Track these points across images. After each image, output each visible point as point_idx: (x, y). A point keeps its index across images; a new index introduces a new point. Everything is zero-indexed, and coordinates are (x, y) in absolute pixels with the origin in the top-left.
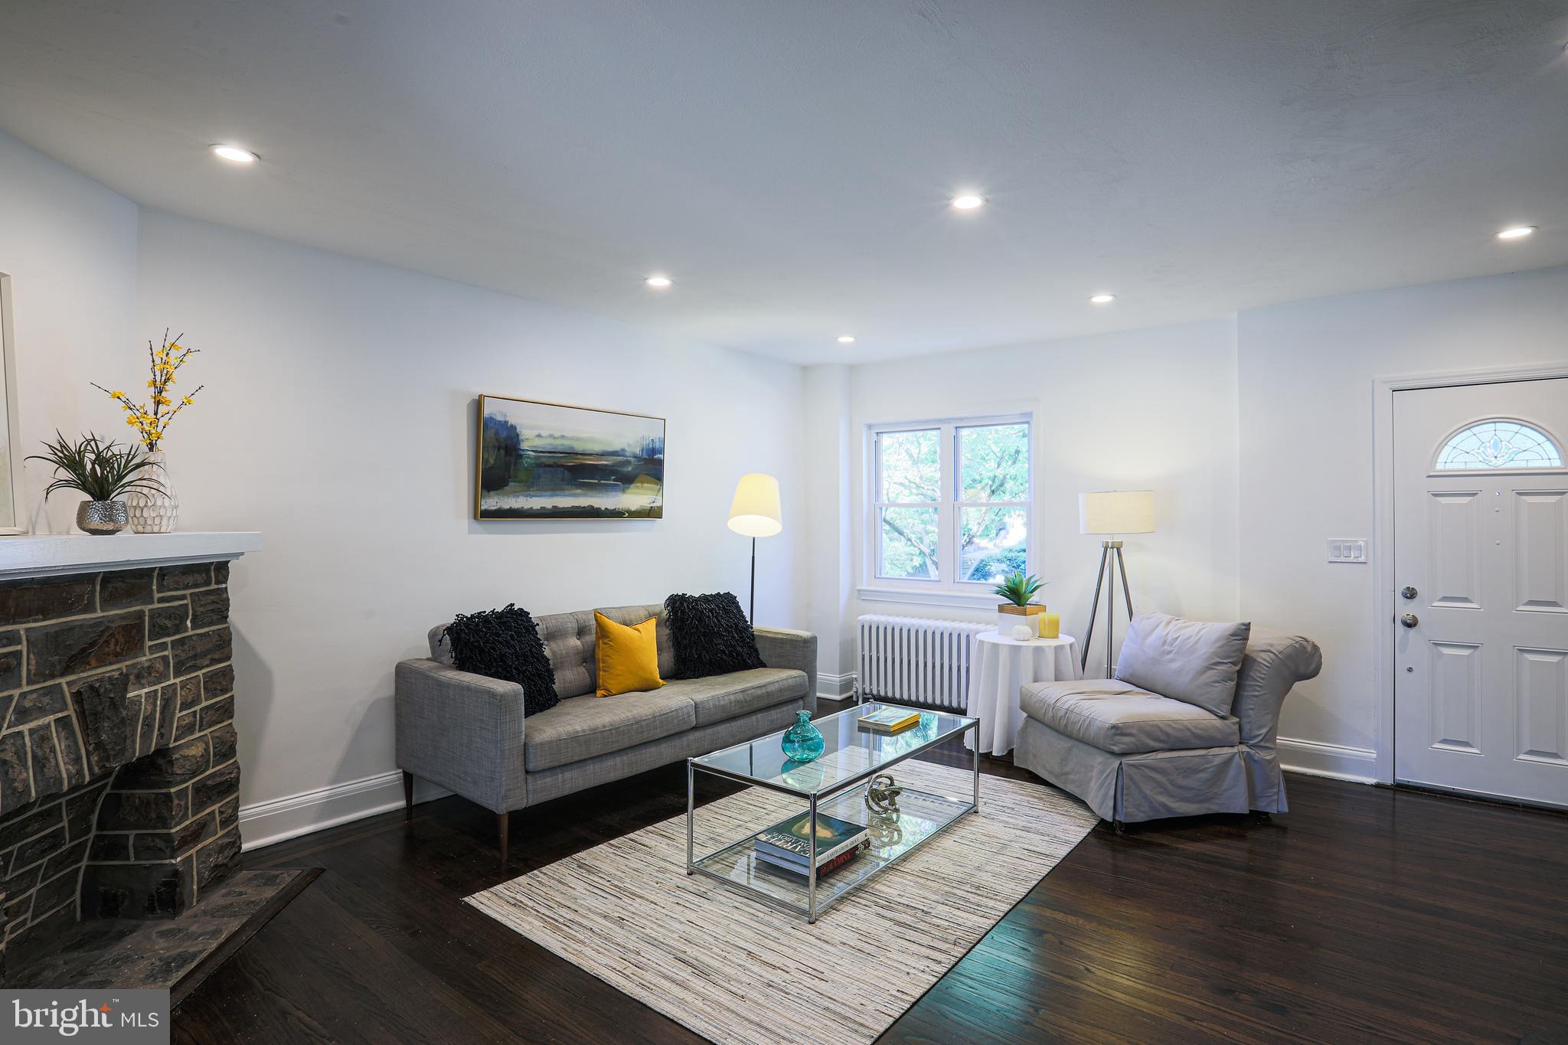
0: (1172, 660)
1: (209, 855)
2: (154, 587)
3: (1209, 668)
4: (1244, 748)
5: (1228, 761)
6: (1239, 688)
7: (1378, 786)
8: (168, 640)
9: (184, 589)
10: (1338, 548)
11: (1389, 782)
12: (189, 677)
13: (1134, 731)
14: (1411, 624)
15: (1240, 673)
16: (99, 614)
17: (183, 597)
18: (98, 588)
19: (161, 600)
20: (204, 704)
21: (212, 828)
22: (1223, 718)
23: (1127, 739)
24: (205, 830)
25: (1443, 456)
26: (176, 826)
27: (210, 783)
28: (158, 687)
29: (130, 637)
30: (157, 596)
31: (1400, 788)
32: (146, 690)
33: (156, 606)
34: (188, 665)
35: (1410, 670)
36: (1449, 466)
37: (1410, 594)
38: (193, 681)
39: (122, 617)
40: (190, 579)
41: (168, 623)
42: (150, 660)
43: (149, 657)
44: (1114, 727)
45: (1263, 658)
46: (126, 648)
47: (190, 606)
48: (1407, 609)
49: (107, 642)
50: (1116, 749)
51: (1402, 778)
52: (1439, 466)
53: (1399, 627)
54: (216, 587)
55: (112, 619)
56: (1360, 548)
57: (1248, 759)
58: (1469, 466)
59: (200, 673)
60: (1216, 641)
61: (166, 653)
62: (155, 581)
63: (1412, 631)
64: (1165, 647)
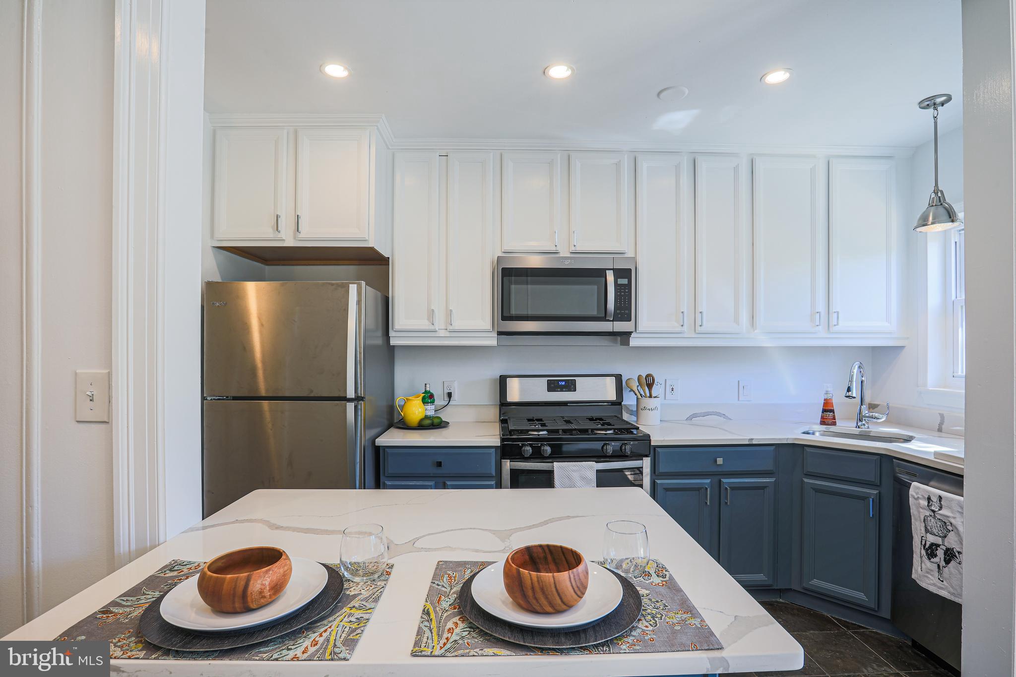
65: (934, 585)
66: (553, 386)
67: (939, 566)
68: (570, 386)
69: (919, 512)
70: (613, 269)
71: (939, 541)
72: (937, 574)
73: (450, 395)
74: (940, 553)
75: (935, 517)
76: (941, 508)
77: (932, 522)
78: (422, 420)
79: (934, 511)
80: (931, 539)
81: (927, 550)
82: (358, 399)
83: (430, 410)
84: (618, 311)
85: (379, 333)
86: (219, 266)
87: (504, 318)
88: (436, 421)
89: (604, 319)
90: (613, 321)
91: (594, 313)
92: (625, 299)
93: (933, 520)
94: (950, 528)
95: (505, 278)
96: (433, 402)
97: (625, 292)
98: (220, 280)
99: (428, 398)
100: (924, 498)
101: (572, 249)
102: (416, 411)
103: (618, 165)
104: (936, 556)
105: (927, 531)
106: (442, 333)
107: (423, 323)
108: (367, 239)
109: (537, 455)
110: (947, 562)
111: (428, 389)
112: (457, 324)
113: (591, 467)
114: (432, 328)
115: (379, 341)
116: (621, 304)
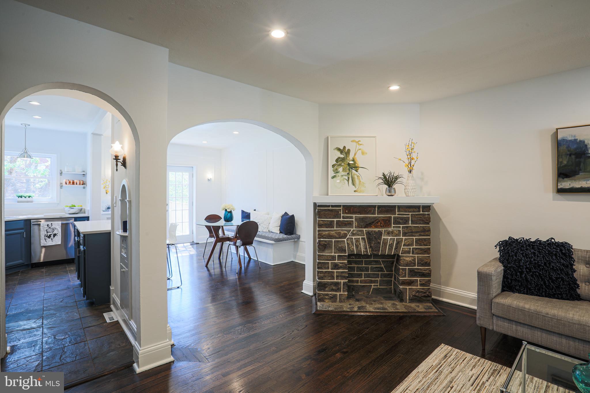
1: (413, 291)
2: (397, 211)
8: (401, 226)
9: (408, 212)
12: (409, 237)
16: (376, 215)
17: (409, 215)
18: (377, 209)
19: (398, 214)
20: (414, 247)
21: (416, 284)
24: (413, 284)
26: (401, 277)
27: (416, 271)
28: (396, 238)
29: (387, 223)
30: (397, 213)
32: (391, 237)
33: (397, 216)
34: (409, 234)
38: (411, 239)
39: (383, 217)
40: (412, 210)
41: (401, 221)
42: (393, 230)
43: (392, 229)
46: (385, 225)
47: (410, 218)
49: (377, 223)
54: (423, 213)
55: (380, 217)
59: (414, 238)
61: (400, 229)
62: (397, 209)
65: (51, 243)
67: (52, 239)
69: (44, 229)
71: (52, 233)
72: (51, 241)
74: (52, 236)
75: (50, 228)
76: (52, 226)
77: (49, 230)
79: (50, 227)
80: (49, 234)
81: (48, 237)
93: (49, 229)
94: (55, 229)
100: (46, 225)
104: (51, 237)
105: (47, 232)
110: (54, 237)
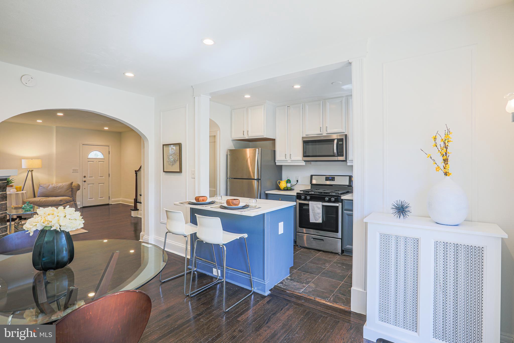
0: (57, 190)
3: (68, 190)
4: (73, 202)
5: (72, 204)
6: (72, 192)
7: (81, 208)
10: (73, 170)
11: (82, 207)
13: (63, 200)
14: (85, 181)
15: (72, 191)
22: (71, 197)
23: (63, 202)
25: (89, 156)
31: (84, 207)
35: (85, 189)
36: (90, 157)
37: (85, 177)
44: (61, 200)
45: (74, 187)
48: (84, 179)
50: (61, 204)
51: (84, 206)
52: (89, 157)
53: (83, 182)
56: (77, 170)
57: (74, 203)
58: (93, 157)
60: (68, 185)
63: (85, 182)
64: (55, 188)
66: (327, 179)
68: (333, 179)
70: (337, 139)
73: (297, 181)
78: (284, 188)
82: (258, 180)
83: (289, 185)
84: (339, 153)
85: (273, 161)
86: (234, 145)
87: (304, 156)
88: (289, 188)
89: (334, 156)
90: (337, 156)
91: (332, 154)
92: (340, 149)
95: (304, 144)
96: (290, 183)
97: (341, 146)
98: (234, 149)
99: (288, 181)
101: (326, 132)
102: (283, 184)
103: (341, 101)
106: (289, 161)
107: (283, 158)
108: (264, 135)
109: (305, 199)
111: (289, 179)
112: (293, 158)
113: (320, 204)
114: (286, 160)
115: (273, 164)
116: (340, 151)
